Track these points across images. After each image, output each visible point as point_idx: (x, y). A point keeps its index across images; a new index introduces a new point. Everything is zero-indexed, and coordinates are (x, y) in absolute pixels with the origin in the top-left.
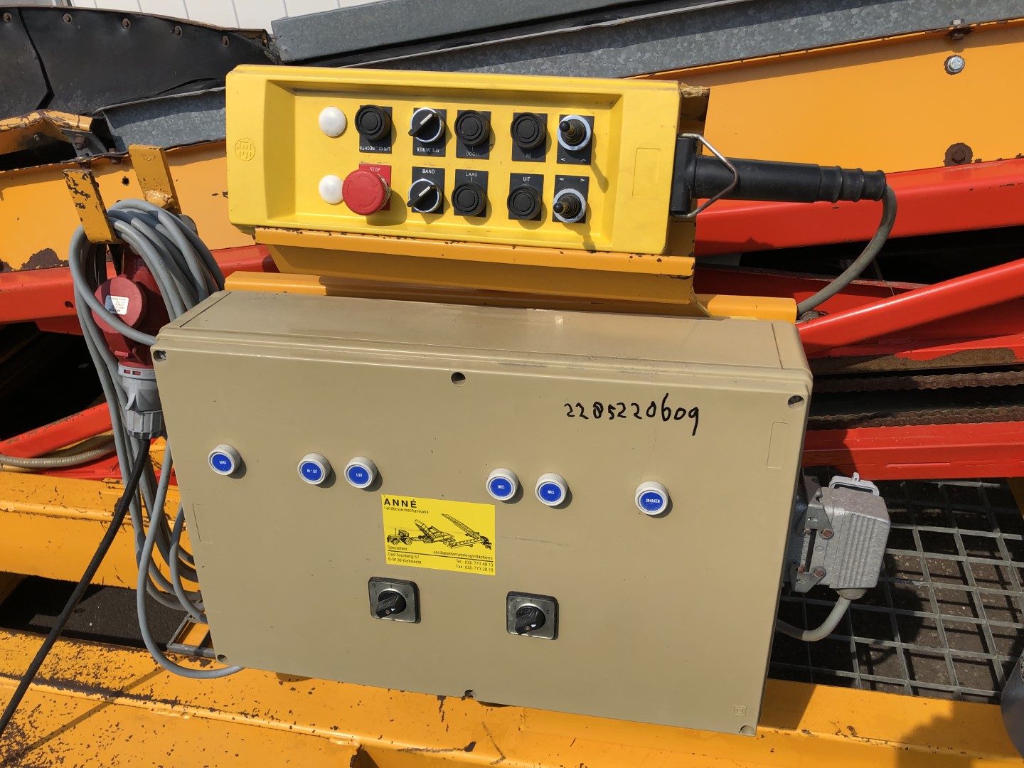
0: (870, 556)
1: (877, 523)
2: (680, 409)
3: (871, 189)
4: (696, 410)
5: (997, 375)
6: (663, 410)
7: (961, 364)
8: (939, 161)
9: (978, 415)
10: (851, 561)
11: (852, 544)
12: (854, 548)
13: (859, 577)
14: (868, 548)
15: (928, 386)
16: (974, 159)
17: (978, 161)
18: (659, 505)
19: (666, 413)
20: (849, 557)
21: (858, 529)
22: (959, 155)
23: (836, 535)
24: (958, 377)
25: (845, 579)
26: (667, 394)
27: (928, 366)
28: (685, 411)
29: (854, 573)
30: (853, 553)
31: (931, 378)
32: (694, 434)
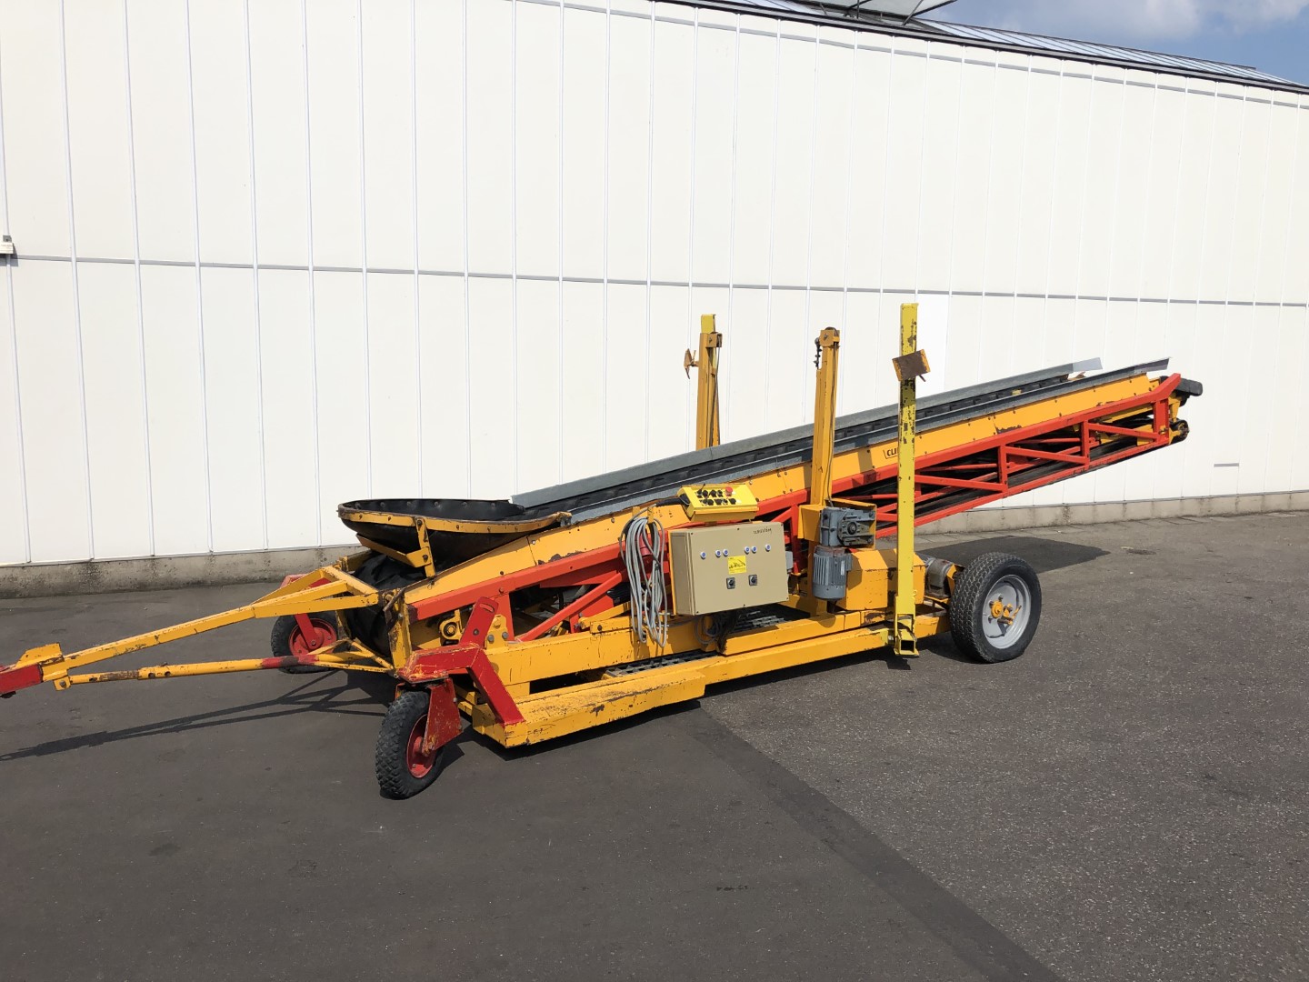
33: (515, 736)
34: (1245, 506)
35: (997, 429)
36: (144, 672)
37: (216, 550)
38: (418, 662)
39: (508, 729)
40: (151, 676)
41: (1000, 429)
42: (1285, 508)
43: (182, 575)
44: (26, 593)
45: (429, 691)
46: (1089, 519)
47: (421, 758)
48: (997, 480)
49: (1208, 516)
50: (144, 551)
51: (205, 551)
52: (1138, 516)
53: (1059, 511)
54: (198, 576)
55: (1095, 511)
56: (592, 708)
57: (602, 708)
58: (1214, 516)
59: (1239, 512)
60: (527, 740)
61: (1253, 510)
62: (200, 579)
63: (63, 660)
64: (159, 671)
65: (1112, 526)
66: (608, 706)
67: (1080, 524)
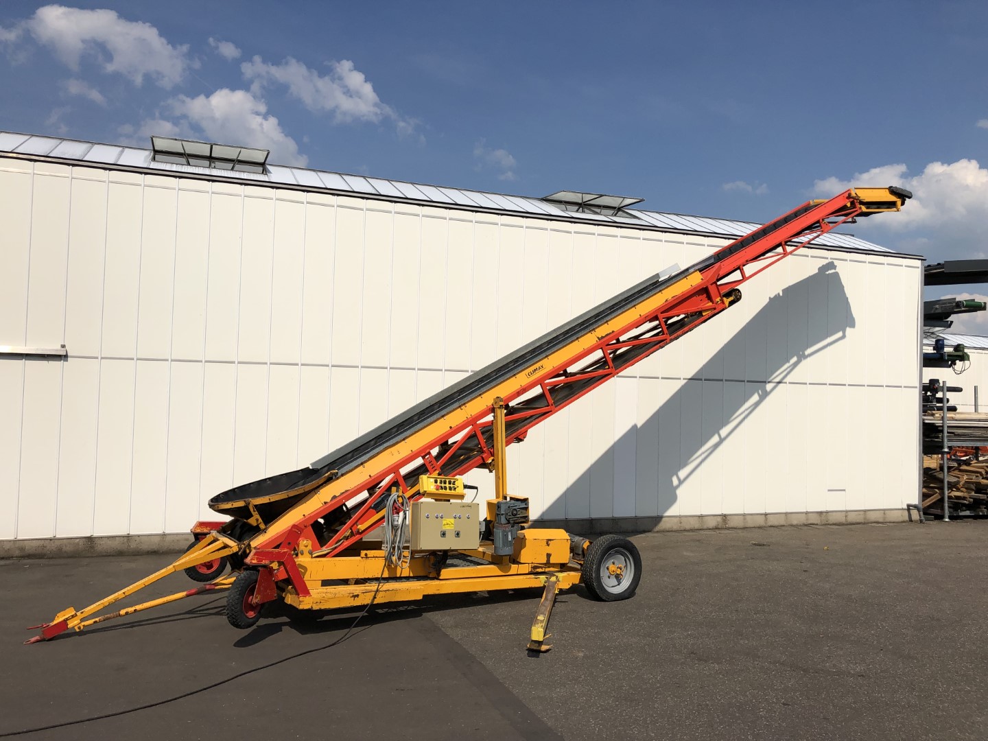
33: (305, 603)
34: (852, 518)
36: (123, 612)
37: (167, 532)
38: (255, 555)
39: (301, 599)
40: (127, 613)
42: (881, 520)
43: (145, 547)
44: (51, 556)
45: (259, 571)
46: (741, 525)
47: (252, 607)
49: (826, 524)
50: (122, 531)
51: (160, 532)
52: (776, 523)
53: (719, 519)
54: (155, 547)
55: (745, 519)
56: (352, 595)
57: (357, 596)
58: (831, 525)
59: (848, 523)
60: (312, 607)
61: (859, 521)
62: (156, 549)
63: (76, 615)
64: (131, 610)
65: (756, 530)
66: (361, 596)
67: (735, 528)
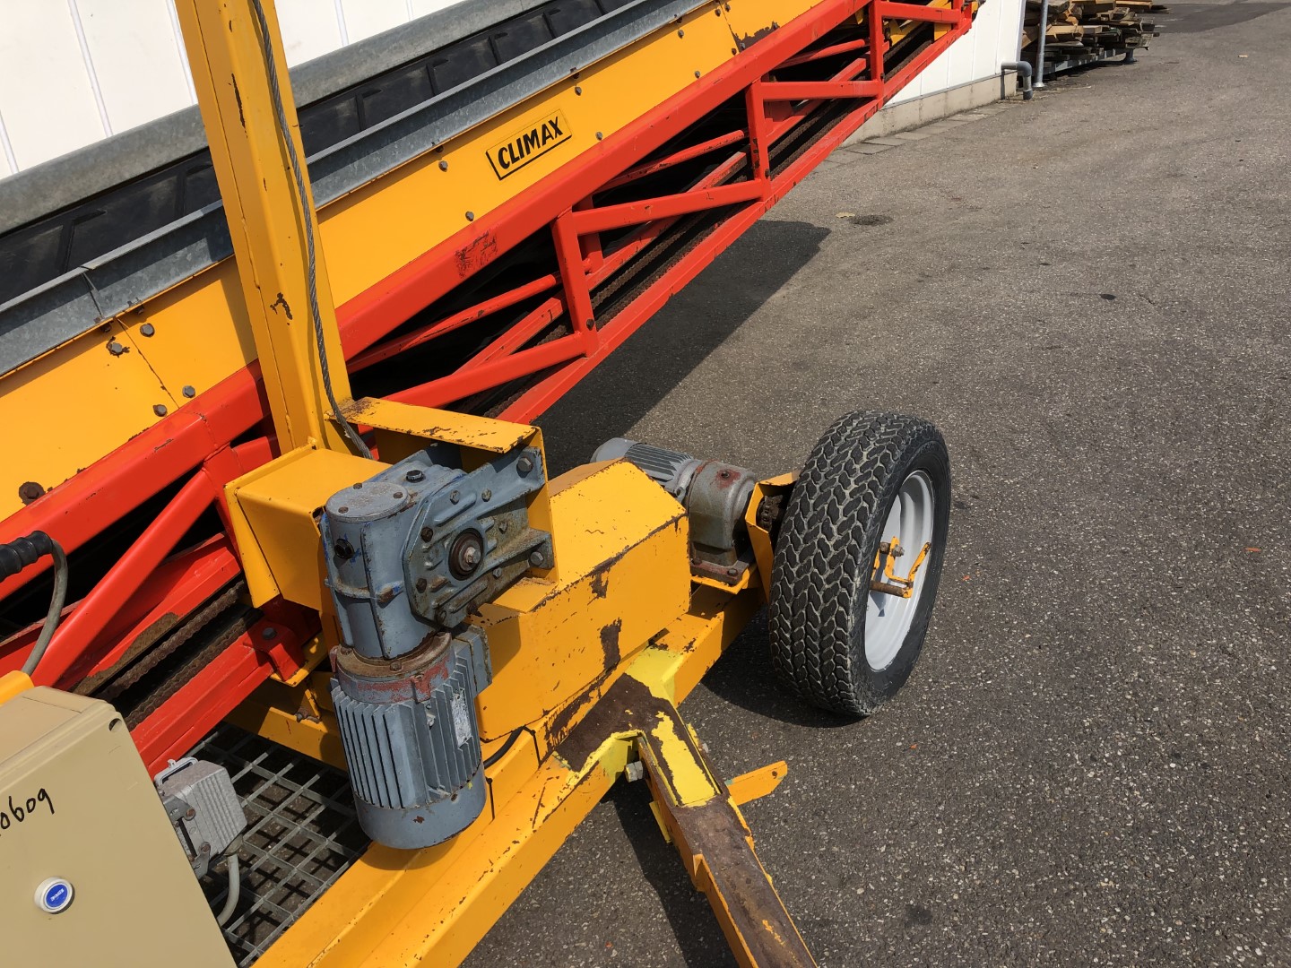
0: (229, 804)
1: (217, 776)
2: (29, 801)
3: (42, 547)
4: (42, 791)
5: (174, 638)
6: (14, 813)
7: (144, 647)
8: (19, 504)
9: (183, 677)
10: (220, 819)
11: (212, 807)
12: (215, 808)
13: (233, 826)
14: (224, 799)
15: (131, 682)
16: (45, 490)
17: (50, 489)
18: (65, 894)
19: (19, 813)
20: (217, 818)
21: (208, 791)
22: (31, 492)
23: (197, 809)
24: (147, 659)
25: (225, 838)
26: (10, 797)
27: (120, 666)
28: (33, 800)
29: (228, 826)
30: (217, 813)
31: (129, 674)
32: (53, 812)
35: (736, 38)
41: (742, 37)
42: (966, 106)
48: (747, 171)
49: (894, 133)
59: (923, 122)
61: (937, 115)
